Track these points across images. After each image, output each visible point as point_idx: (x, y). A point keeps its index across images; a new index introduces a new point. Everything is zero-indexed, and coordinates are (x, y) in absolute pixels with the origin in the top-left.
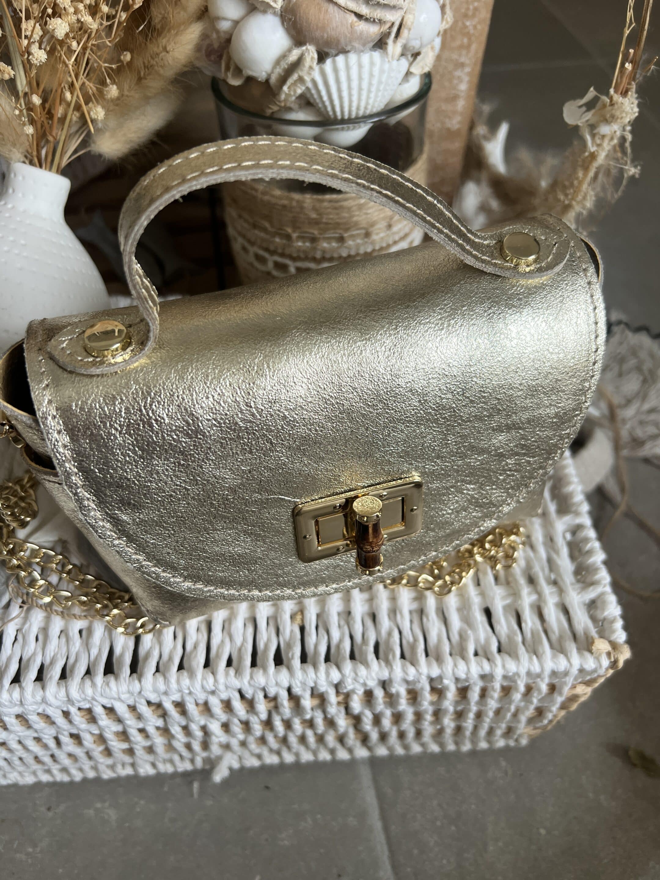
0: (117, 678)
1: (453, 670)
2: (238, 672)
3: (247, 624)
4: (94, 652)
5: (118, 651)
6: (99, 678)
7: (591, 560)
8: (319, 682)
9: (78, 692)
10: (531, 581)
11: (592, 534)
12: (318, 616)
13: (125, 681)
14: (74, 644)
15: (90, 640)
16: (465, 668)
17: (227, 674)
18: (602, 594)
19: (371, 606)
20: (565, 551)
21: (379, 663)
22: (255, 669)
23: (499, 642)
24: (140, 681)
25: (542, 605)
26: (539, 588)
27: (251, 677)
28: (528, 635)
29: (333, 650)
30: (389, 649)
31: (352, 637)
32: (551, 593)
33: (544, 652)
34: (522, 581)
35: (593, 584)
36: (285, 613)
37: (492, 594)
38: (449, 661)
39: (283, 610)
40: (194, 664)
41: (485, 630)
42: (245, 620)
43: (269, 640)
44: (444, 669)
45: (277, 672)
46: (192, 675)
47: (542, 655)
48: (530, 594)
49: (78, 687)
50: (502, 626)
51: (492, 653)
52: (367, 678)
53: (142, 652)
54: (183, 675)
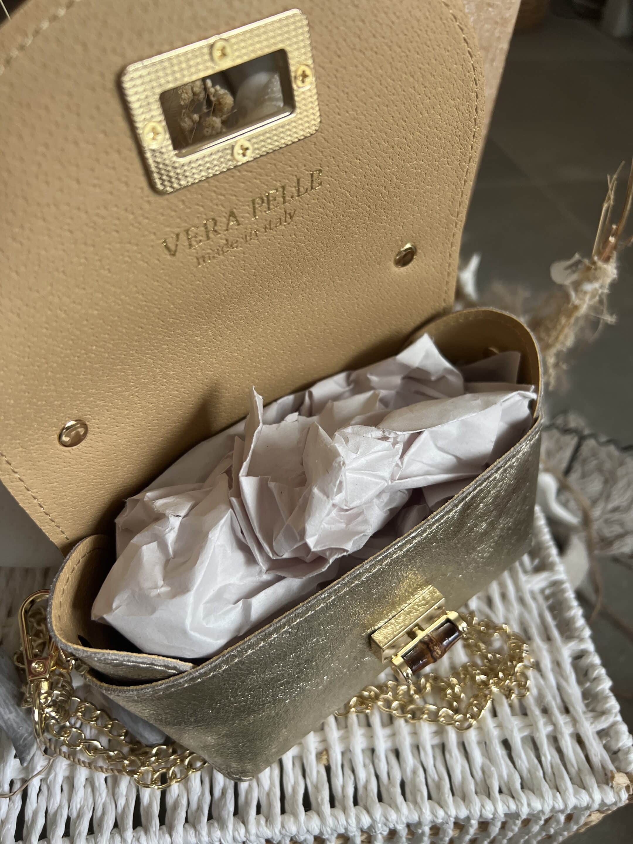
0: (147, 831)
1: (481, 812)
2: (269, 820)
4: (122, 802)
5: (145, 800)
6: (129, 833)
7: (600, 688)
8: (350, 828)
10: (545, 711)
11: (596, 660)
12: (343, 754)
13: (156, 835)
14: (100, 794)
15: (117, 790)
16: (493, 808)
17: (258, 823)
18: (614, 724)
19: (394, 742)
20: (572, 677)
21: (407, 805)
22: (286, 816)
23: (522, 778)
24: (171, 836)
25: (559, 737)
26: (554, 719)
27: (283, 826)
28: (549, 770)
29: (360, 790)
30: (416, 790)
31: (377, 777)
32: (565, 723)
33: (567, 789)
34: (537, 712)
35: (603, 713)
36: (311, 753)
37: (509, 726)
38: (476, 801)
39: (308, 750)
40: (225, 814)
41: (507, 765)
43: (296, 783)
44: (472, 811)
45: (309, 819)
46: (223, 826)
47: (565, 792)
48: (545, 724)
50: (522, 760)
51: (516, 791)
52: (397, 822)
53: (170, 800)
54: (213, 826)
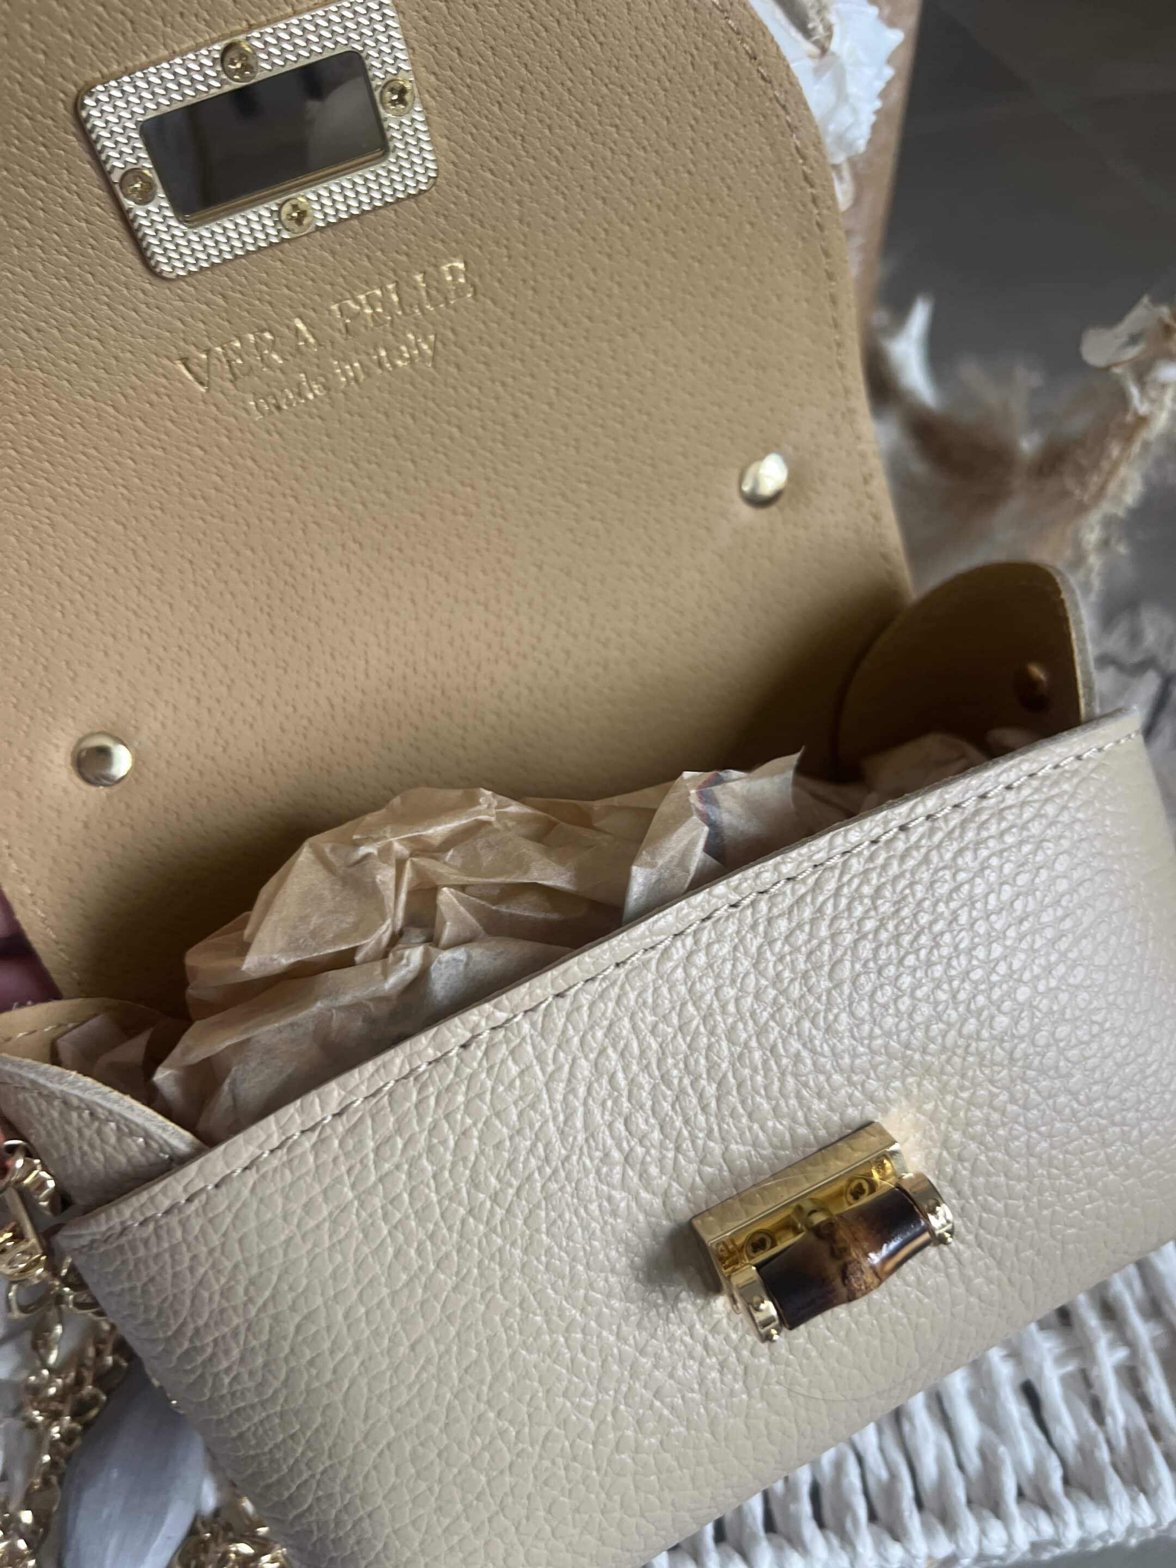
1: (980, 1543)
10: (1109, 1313)
16: (1004, 1535)
21: (827, 1539)
23: (1064, 1466)
25: (1142, 1371)
30: (841, 1503)
33: (1159, 1484)
34: (1091, 1319)
37: (1035, 1357)
38: (968, 1523)
41: (1033, 1441)
44: (961, 1544)
47: (1156, 1491)
48: (1112, 1345)
50: (1063, 1426)
51: (1053, 1496)
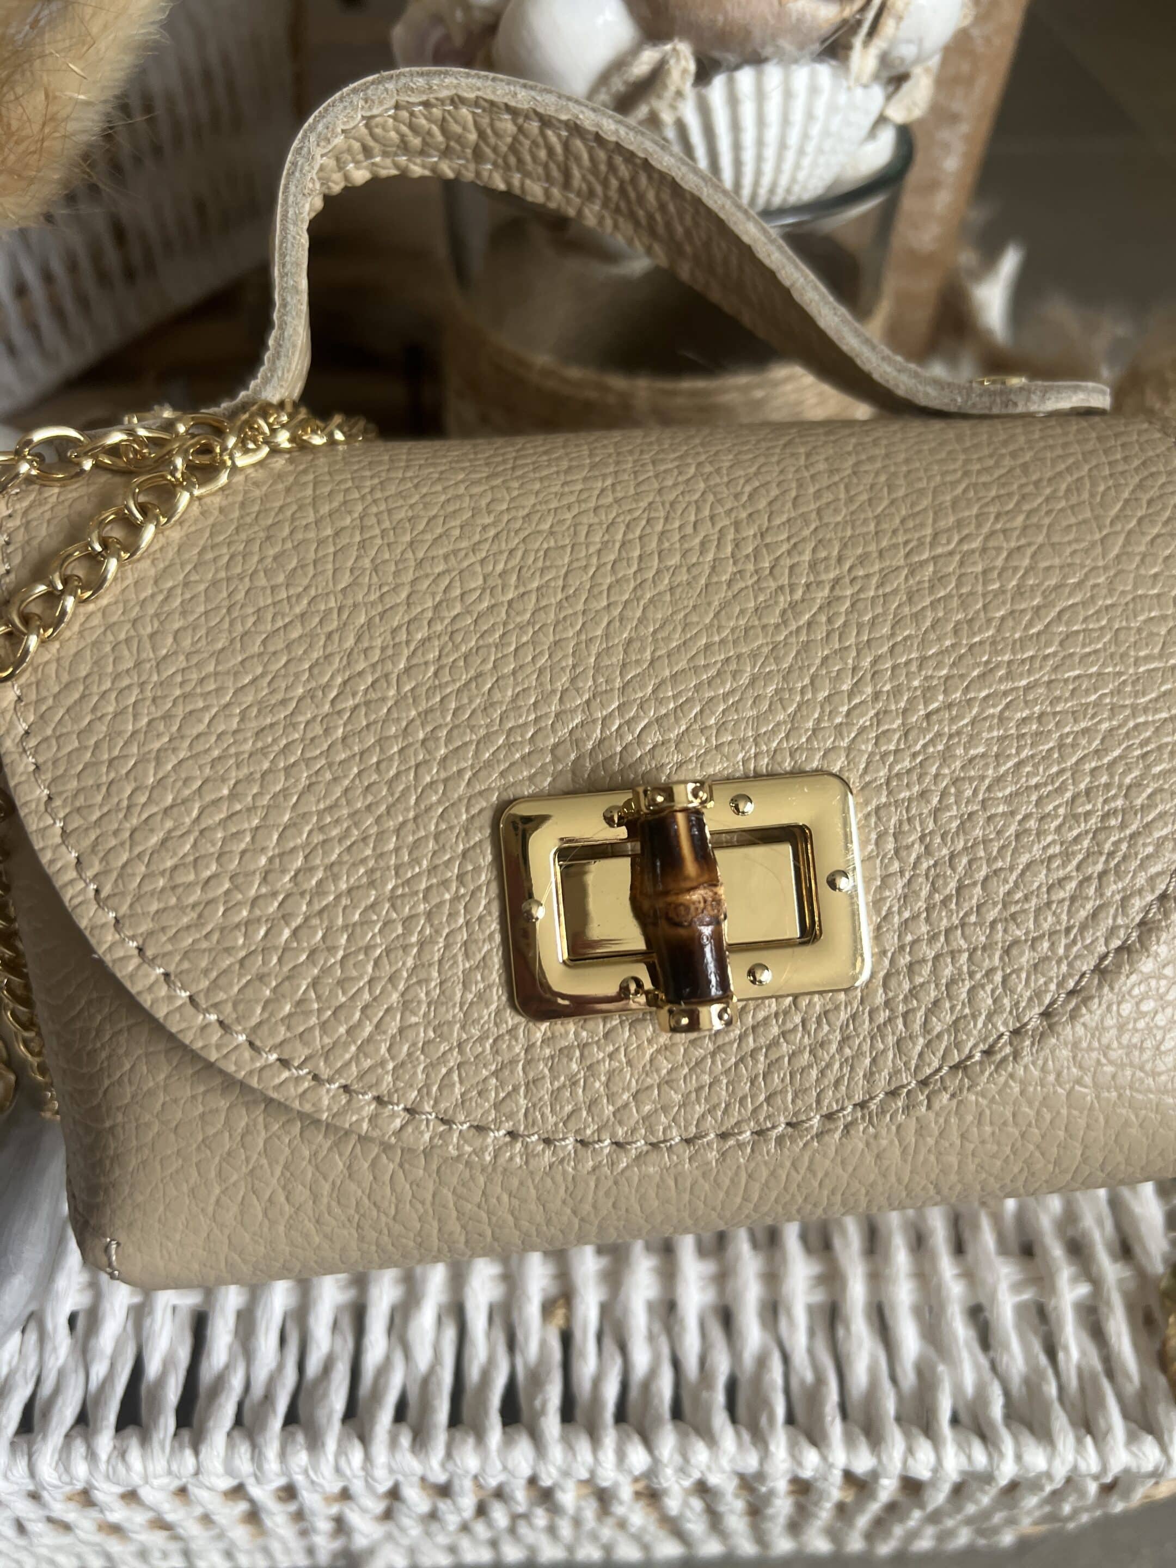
0: (145, 1440)
1: (905, 1462)
2: (420, 1439)
3: (444, 1319)
4: (99, 1370)
5: (153, 1368)
6: (105, 1440)
9: (56, 1469)
10: (1076, 1249)
12: (603, 1308)
13: (163, 1448)
14: (55, 1349)
15: (93, 1342)
17: (394, 1443)
19: (722, 1292)
21: (738, 1434)
22: (458, 1435)
24: (196, 1452)
25: (1103, 1309)
26: (1094, 1270)
27: (449, 1455)
28: (1072, 1382)
29: (634, 1393)
31: (676, 1364)
33: (1109, 1429)
34: (1057, 1251)
36: (530, 1298)
37: (990, 1279)
38: (895, 1438)
39: (525, 1294)
40: (321, 1414)
41: (977, 1367)
42: (440, 1307)
43: (491, 1360)
44: (885, 1458)
45: (508, 1441)
46: (314, 1443)
47: (1105, 1437)
48: (1074, 1280)
49: (56, 1457)
50: (1012, 1357)
51: (991, 1424)
52: (708, 1467)
54: (294, 1441)
